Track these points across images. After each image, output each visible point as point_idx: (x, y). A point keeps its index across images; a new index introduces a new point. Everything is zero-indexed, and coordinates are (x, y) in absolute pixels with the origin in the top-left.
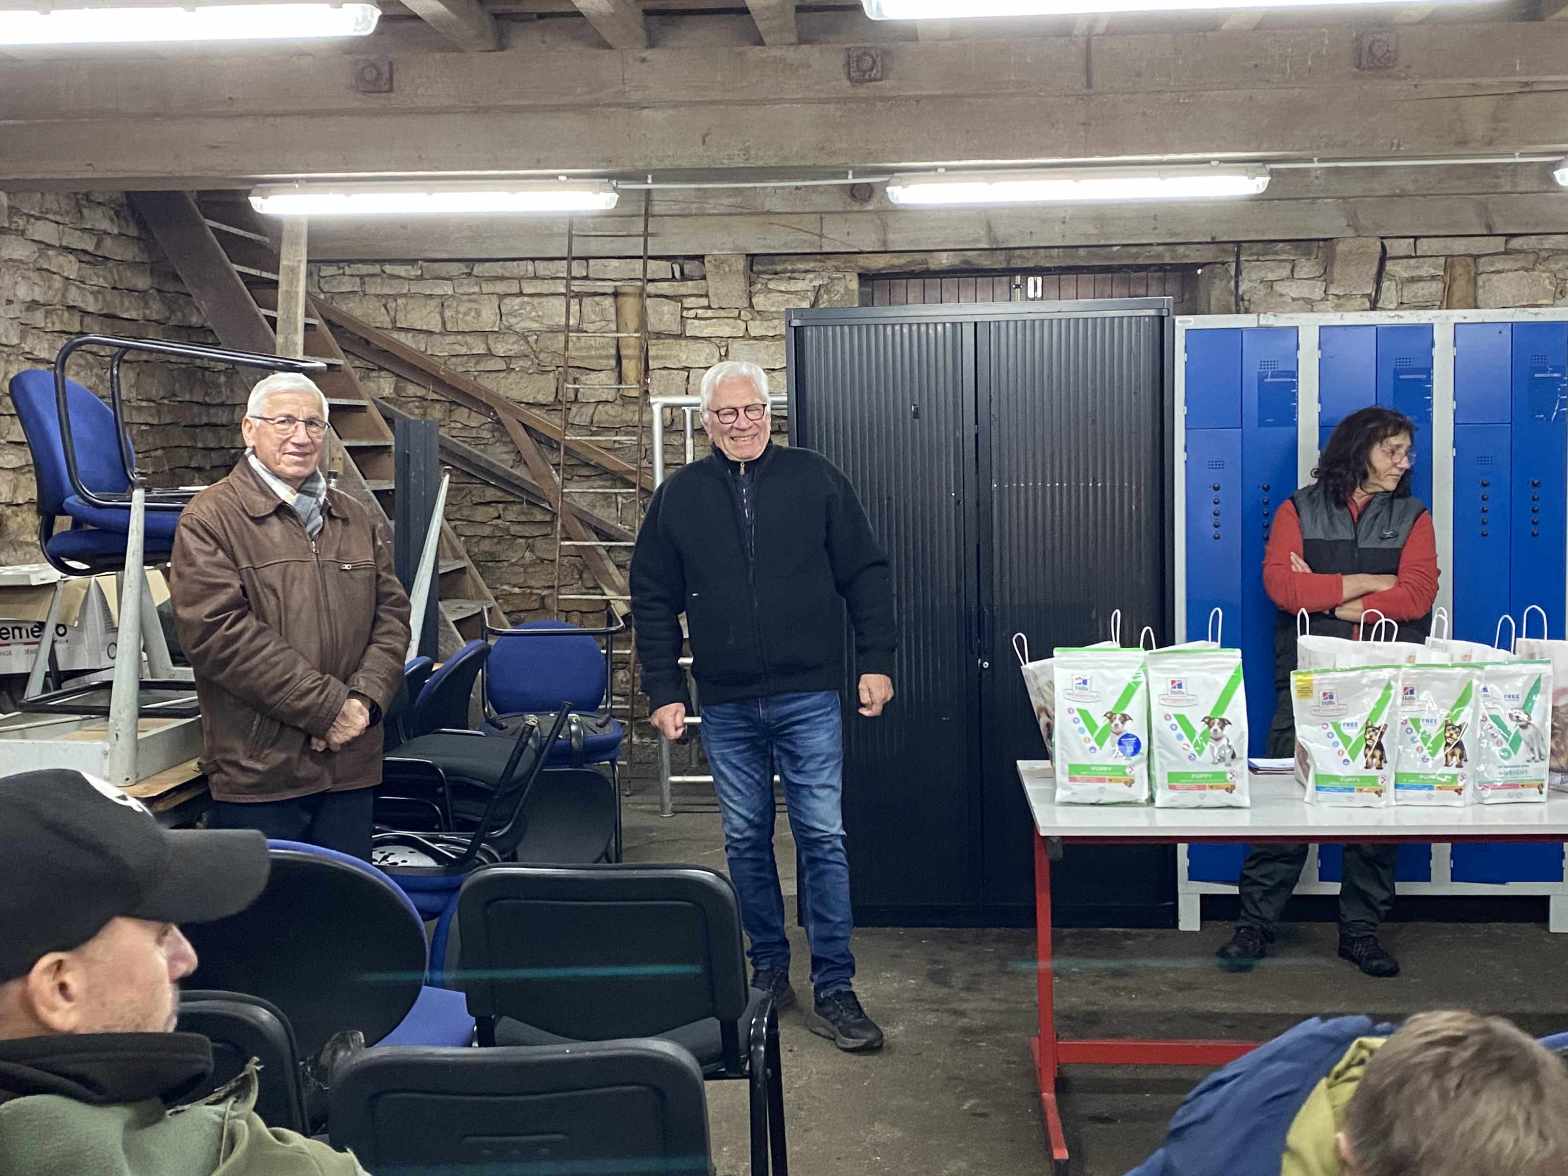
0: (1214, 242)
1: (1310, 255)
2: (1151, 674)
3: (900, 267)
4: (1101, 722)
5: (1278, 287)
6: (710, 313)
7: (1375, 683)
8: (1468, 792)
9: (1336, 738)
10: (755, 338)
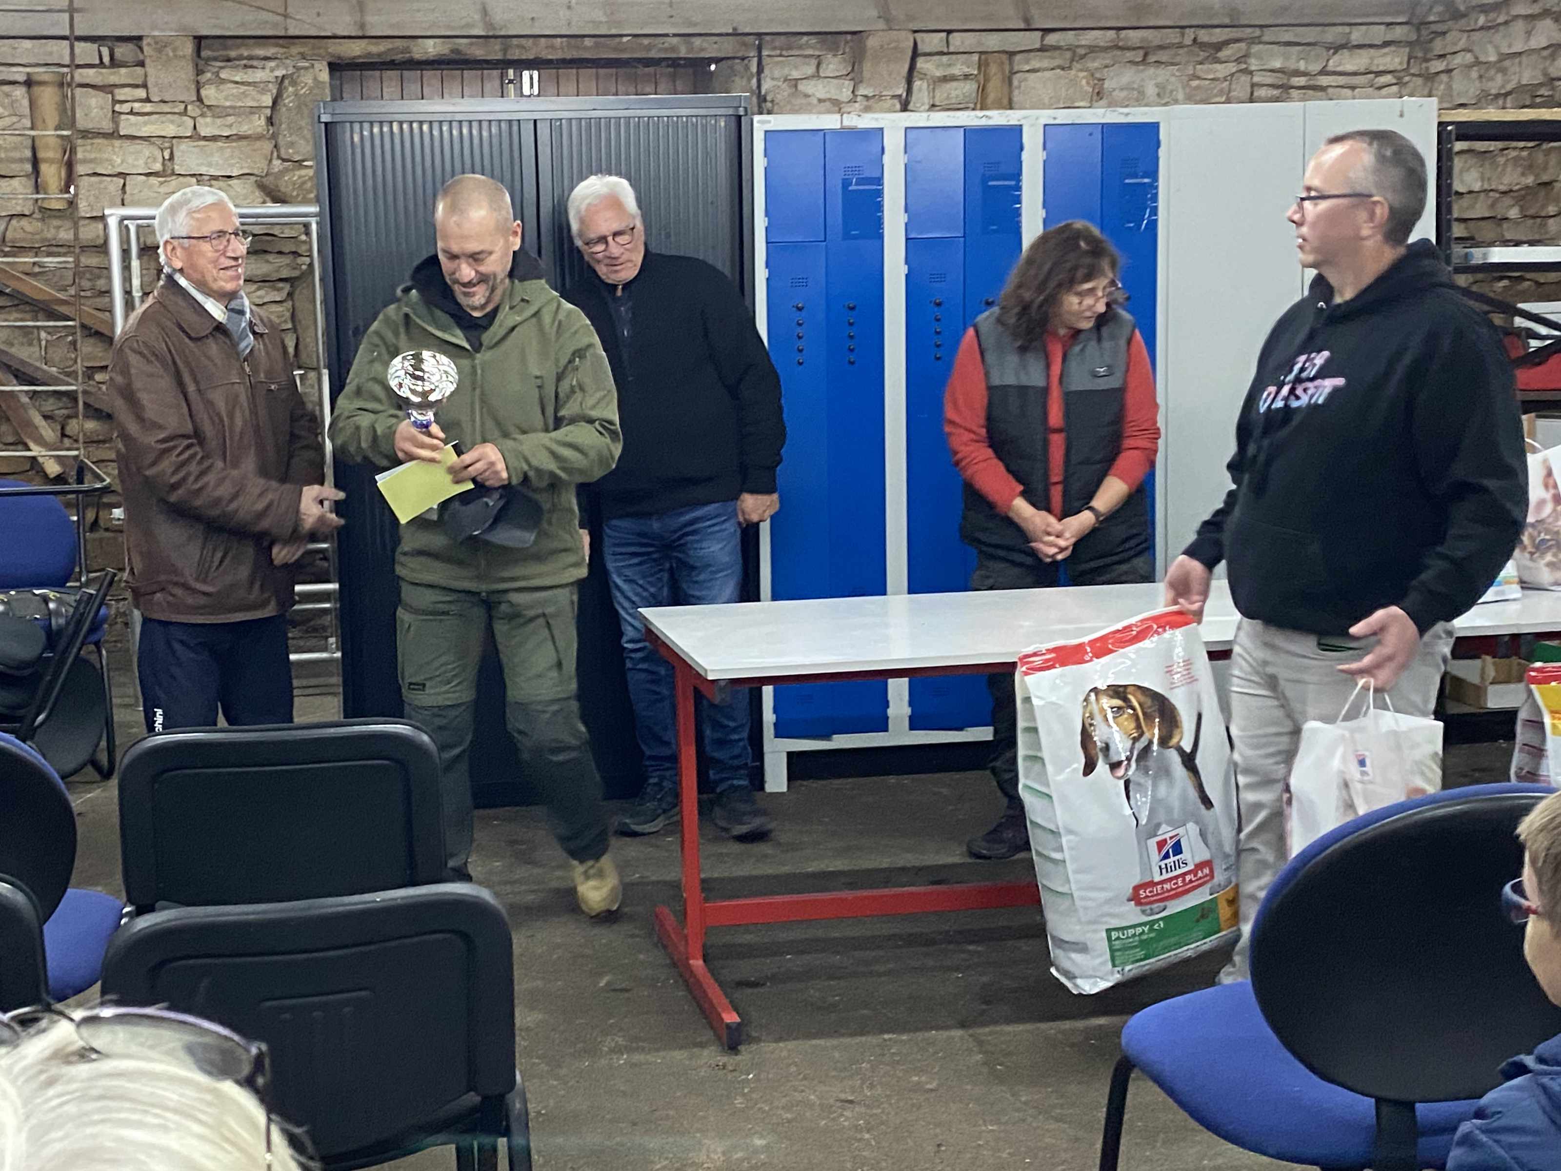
0: (735, 34)
1: (836, 49)
3: (379, 55)
5: (803, 87)
6: (148, 108)
10: (205, 138)
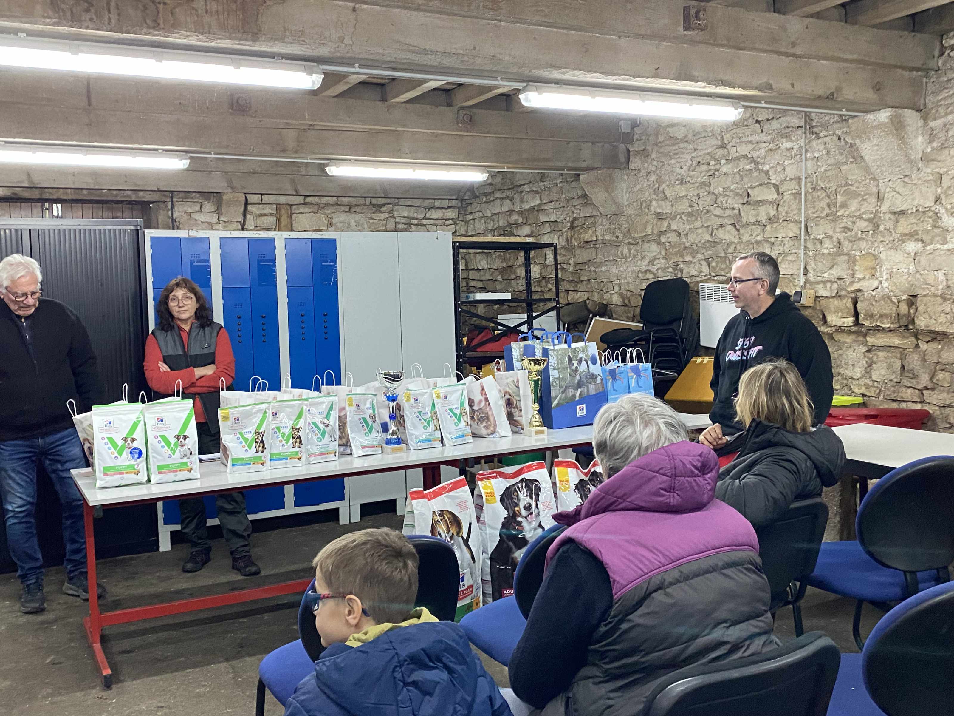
0: (159, 191)
1: (209, 200)
2: (146, 415)
4: (120, 443)
5: (195, 216)
7: (259, 411)
8: (303, 459)
9: (241, 439)
